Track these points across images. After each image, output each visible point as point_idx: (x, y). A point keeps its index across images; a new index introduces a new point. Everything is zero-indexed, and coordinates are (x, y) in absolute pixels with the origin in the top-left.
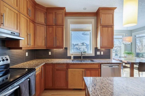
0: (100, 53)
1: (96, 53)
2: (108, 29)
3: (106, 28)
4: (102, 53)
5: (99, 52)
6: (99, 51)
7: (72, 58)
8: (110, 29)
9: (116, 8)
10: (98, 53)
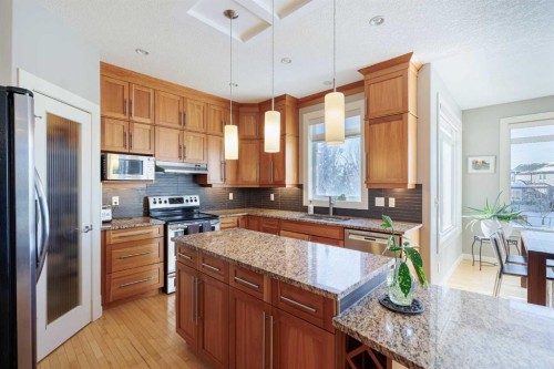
0: (387, 202)
1: (371, 202)
2: (389, 126)
3: (384, 125)
4: (392, 202)
5: (383, 199)
6: (381, 196)
7: (311, 212)
8: (394, 124)
9: (410, 55)
10: (380, 202)
